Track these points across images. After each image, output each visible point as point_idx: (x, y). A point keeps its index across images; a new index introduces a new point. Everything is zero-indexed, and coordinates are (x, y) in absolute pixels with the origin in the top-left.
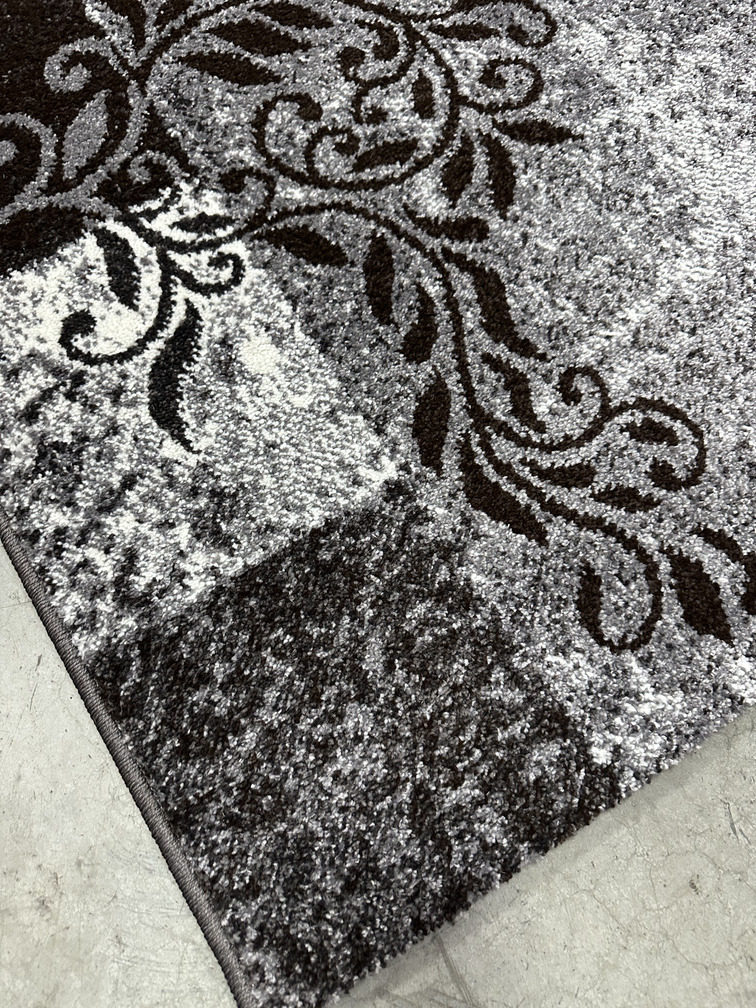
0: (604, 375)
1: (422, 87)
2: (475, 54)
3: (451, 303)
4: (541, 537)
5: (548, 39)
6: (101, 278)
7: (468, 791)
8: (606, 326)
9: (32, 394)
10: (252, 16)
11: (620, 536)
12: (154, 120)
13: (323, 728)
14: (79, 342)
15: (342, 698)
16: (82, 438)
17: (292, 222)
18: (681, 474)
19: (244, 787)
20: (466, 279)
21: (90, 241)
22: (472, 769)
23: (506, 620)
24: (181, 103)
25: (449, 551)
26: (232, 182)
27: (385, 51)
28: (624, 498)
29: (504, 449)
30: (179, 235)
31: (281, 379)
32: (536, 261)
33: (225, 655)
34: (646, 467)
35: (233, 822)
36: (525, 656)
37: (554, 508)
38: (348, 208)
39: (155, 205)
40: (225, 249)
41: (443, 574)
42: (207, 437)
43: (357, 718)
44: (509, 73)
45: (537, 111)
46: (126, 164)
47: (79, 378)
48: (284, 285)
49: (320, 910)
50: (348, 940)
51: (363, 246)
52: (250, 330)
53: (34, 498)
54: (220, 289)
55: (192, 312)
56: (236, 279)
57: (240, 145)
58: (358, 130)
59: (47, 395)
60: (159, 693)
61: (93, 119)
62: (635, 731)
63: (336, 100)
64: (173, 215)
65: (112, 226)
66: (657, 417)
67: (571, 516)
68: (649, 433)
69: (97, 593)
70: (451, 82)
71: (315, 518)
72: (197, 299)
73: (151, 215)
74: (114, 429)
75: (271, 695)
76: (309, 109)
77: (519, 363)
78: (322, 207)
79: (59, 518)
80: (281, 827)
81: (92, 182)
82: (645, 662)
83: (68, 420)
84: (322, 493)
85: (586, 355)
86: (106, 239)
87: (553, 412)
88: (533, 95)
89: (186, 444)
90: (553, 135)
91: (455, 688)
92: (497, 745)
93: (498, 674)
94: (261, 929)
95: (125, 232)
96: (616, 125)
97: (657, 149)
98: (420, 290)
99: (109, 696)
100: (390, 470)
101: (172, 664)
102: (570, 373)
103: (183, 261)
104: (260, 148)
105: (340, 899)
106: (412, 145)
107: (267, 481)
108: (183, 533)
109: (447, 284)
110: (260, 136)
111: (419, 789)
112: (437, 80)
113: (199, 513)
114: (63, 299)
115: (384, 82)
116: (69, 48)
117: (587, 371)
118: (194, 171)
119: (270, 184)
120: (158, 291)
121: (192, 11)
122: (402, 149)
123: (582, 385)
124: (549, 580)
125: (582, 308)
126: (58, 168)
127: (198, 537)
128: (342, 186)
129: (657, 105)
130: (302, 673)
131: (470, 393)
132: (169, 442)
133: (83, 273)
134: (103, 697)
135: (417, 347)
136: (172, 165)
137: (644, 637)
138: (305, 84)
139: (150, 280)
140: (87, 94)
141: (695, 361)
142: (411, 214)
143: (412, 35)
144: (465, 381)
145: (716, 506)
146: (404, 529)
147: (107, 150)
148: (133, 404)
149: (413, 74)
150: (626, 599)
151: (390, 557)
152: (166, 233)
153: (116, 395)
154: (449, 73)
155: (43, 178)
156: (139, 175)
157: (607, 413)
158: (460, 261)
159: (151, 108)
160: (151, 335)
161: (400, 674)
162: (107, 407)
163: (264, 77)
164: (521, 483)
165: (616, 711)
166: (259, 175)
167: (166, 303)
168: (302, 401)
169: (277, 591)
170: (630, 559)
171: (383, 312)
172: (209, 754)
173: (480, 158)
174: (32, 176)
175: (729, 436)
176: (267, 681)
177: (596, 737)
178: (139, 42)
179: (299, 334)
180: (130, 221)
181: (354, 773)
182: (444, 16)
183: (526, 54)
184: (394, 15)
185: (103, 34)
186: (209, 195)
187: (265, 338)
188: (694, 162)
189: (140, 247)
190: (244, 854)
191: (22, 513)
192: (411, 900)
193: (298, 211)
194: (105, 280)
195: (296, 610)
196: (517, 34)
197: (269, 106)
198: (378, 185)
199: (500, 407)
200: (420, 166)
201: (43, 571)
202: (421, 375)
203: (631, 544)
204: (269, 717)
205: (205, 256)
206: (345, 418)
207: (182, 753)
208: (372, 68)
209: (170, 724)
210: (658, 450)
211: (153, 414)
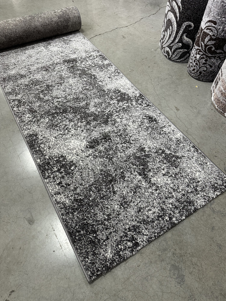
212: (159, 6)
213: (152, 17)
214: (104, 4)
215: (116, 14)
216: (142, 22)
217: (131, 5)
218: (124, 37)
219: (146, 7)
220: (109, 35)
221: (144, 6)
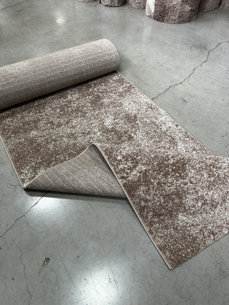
212: (205, 48)
213: (205, 67)
214: (141, 50)
215: (160, 64)
216: (196, 74)
217: (173, 49)
218: (184, 100)
219: (192, 52)
220: (164, 99)
221: (189, 50)
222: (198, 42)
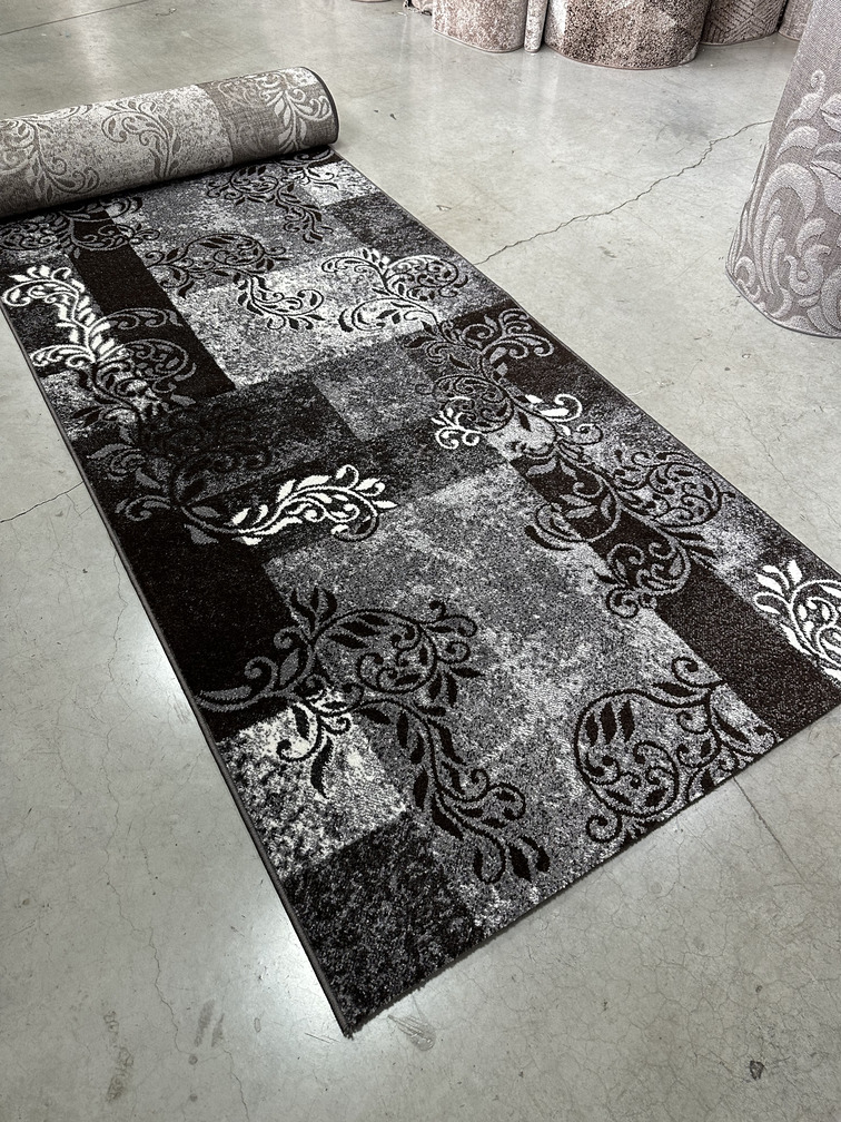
0: (488, 772)
1: (423, 652)
2: (444, 639)
3: (430, 740)
4: (460, 836)
5: (474, 634)
6: (293, 726)
7: (427, 935)
8: (490, 753)
9: (265, 773)
10: (358, 620)
11: (491, 838)
12: (317, 662)
13: (373, 910)
14: (284, 752)
15: (380, 899)
16: (284, 792)
17: (369, 706)
18: (516, 814)
19: (341, 932)
20: (436, 731)
21: (290, 711)
22: (429, 927)
23: (445, 869)
24: (328, 655)
25: (425, 842)
26: (347, 688)
27: (409, 636)
28: (493, 822)
29: (448, 800)
30: (325, 710)
31: (362, 769)
32: (464, 725)
33: (336, 881)
34: (502, 810)
35: (336, 945)
36: (452, 885)
37: (466, 825)
38: (392, 701)
39: (316, 697)
40: (343, 716)
41: (422, 851)
42: (332, 792)
43: (386, 907)
44: (457, 647)
45: (467, 664)
46: (305, 679)
47: (284, 767)
48: (366, 732)
49: (369, 980)
50: (379, 991)
51: (397, 717)
52: (352, 749)
53: (264, 816)
54: (340, 732)
55: (329, 741)
56: (347, 729)
57: (350, 673)
58: (397, 669)
59: (271, 774)
60: (310, 894)
61: (293, 660)
62: (491, 914)
63: (389, 656)
64: (323, 702)
65: (299, 705)
66: (508, 790)
67: (473, 829)
68: (504, 797)
69: (287, 854)
70: (435, 650)
71: (373, 826)
72: (332, 736)
73: (315, 701)
74: (297, 788)
75: (353, 897)
76: (378, 660)
77: (456, 766)
78: (382, 700)
79: (274, 824)
80: (355, 948)
81: (291, 687)
82: (497, 888)
83: (279, 784)
84: (376, 816)
85: (482, 764)
86: (296, 710)
87: (468, 786)
88: (466, 658)
89: (324, 795)
90: (473, 674)
91: (424, 897)
92: (440, 919)
93: (441, 892)
94: (346, 986)
95: (304, 708)
96: (498, 670)
97: (514, 681)
98: (419, 735)
99: (290, 895)
100: (403, 808)
101: (316, 883)
102: (475, 772)
103: (327, 720)
104: (359, 675)
105: (376, 975)
106: (418, 676)
107: (355, 811)
108: (321, 831)
109: (429, 733)
110: (359, 669)
111: (408, 934)
112: (429, 649)
113: (328, 823)
114: (278, 734)
115: (408, 649)
116: (284, 630)
117: (482, 770)
118: (332, 683)
119: (362, 690)
120: (316, 733)
121: (334, 616)
122: (414, 677)
123: (480, 776)
124: (463, 854)
125: (481, 745)
126: (278, 681)
127: (327, 833)
128: (390, 692)
129: (515, 663)
130: (366, 888)
131: (436, 777)
132: (317, 794)
133: (286, 724)
134: (288, 896)
135: (416, 758)
136: (324, 681)
137: (498, 879)
138: (377, 649)
139: (313, 728)
140: (291, 650)
141: (524, 768)
142: (416, 705)
143: (420, 630)
144: (435, 772)
145: (529, 826)
146: (408, 832)
147: (298, 673)
148: (305, 778)
149: (420, 646)
150: (492, 862)
151: (402, 843)
152: (320, 708)
153: (298, 774)
154: (434, 646)
155: (272, 685)
156: (310, 684)
157: (489, 788)
158: (434, 723)
159: (316, 657)
160: (313, 750)
161: (403, 890)
162: (294, 779)
163: (361, 645)
164: (455, 815)
165: (485, 906)
166: (358, 686)
167: (319, 738)
168: (370, 778)
169: (356, 856)
170: (494, 847)
171: (403, 743)
172: (329, 919)
173: (444, 682)
174: (268, 683)
175: (535, 799)
176: (353, 891)
177: (477, 916)
178: (312, 629)
179: (370, 751)
180: (306, 703)
181: (384, 928)
182: (433, 623)
183: (465, 640)
184: (414, 622)
185: (297, 625)
186: (338, 694)
187: (357, 752)
188: (528, 687)
189: (309, 714)
190: (340, 957)
191: (260, 821)
192: (403, 975)
193: (373, 702)
194: (295, 727)
195: (364, 863)
196: (462, 631)
197: (363, 657)
198: (404, 692)
199: (448, 784)
200: (421, 685)
201: (267, 844)
202: (417, 769)
203: (495, 841)
204: (351, 905)
205: (335, 719)
206: (387, 786)
207: (318, 918)
208: (404, 643)
209: (314, 906)
210: (507, 804)
211: (312, 782)
213: (691, 178)
214: (508, 128)
215: (557, 164)
216: (657, 194)
217: (605, 131)
218: (607, 253)
219: (661, 140)
220: (551, 245)
221: (653, 136)
222: (685, 119)
